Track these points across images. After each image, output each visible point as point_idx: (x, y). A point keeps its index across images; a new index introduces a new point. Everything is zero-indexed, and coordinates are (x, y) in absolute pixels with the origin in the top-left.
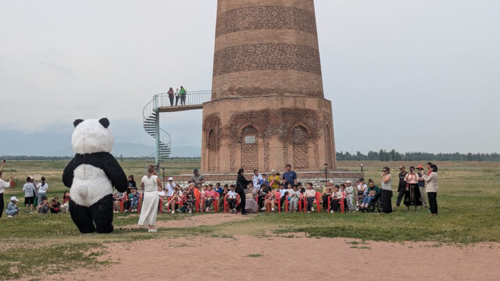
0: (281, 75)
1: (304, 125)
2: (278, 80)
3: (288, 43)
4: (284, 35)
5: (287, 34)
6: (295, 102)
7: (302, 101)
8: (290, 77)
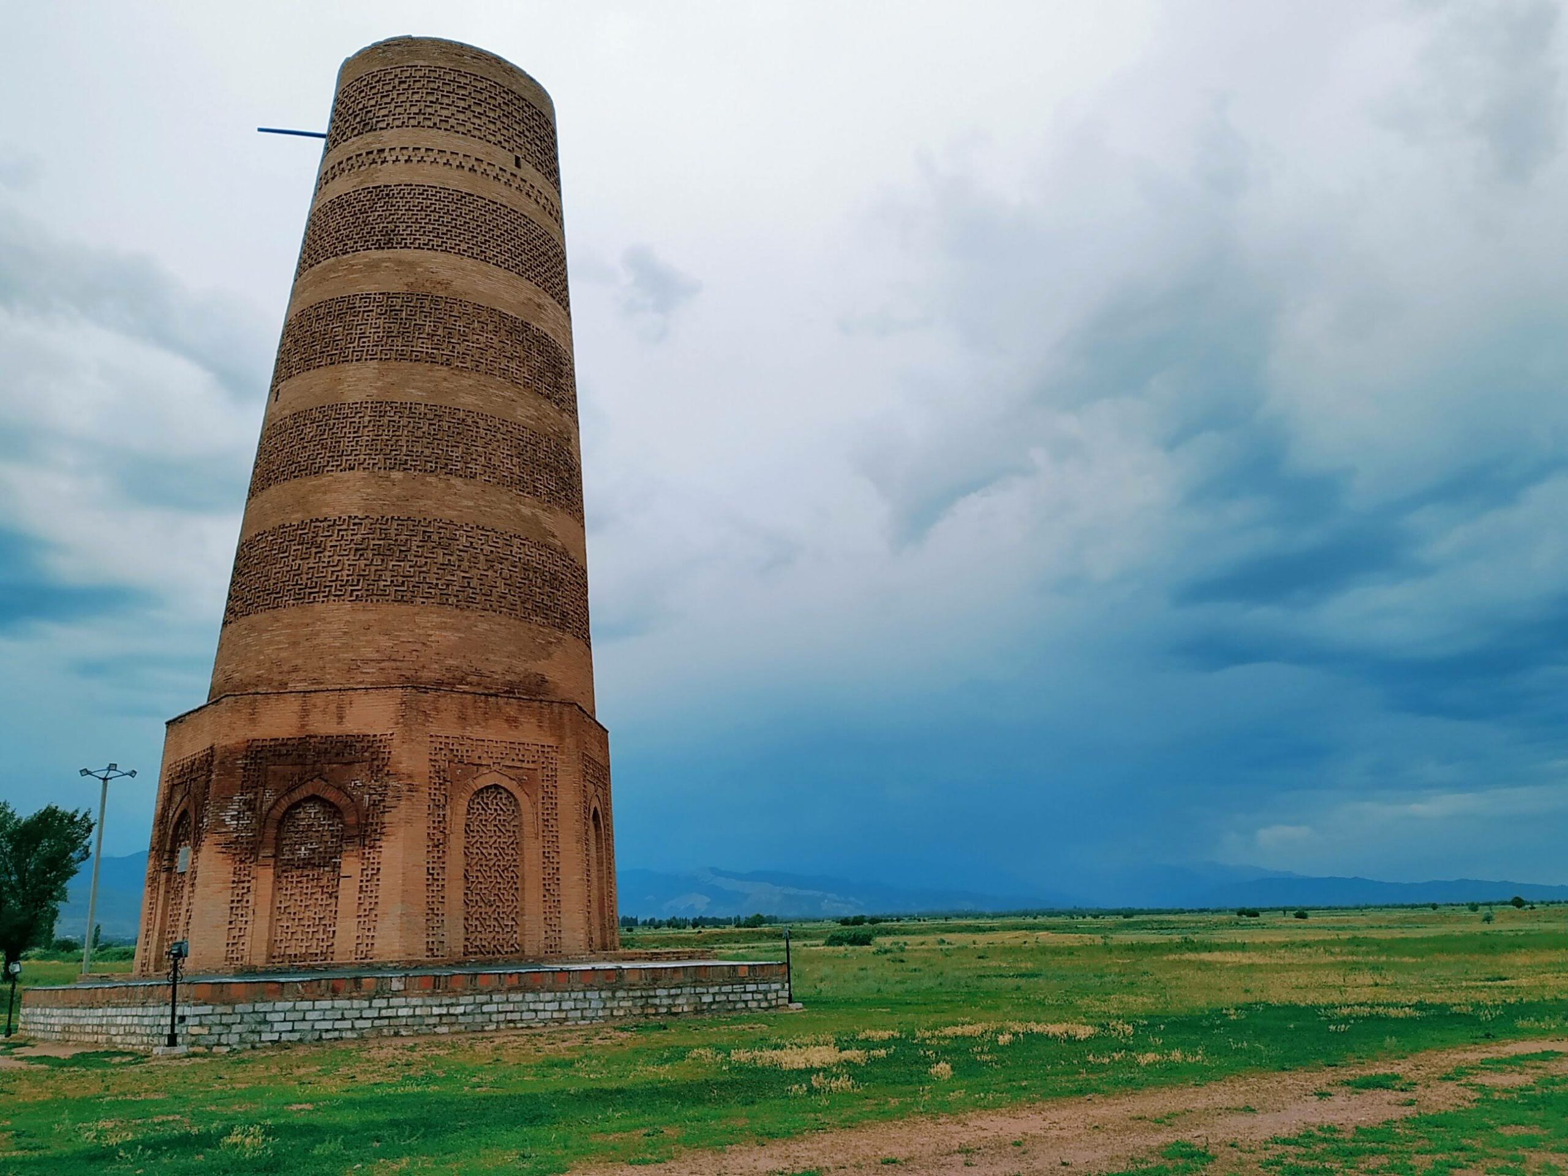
0: (289, 625)
1: (331, 795)
2: (279, 642)
3: (333, 515)
4: (325, 493)
5: (335, 486)
6: (305, 713)
7: (333, 707)
8: (319, 626)
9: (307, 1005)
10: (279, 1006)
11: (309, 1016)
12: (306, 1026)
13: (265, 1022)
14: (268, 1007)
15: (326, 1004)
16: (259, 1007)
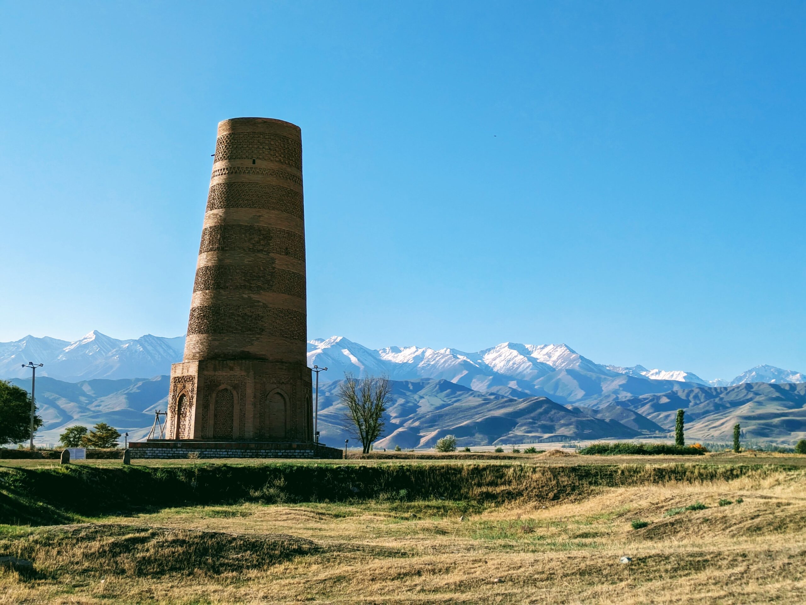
1: (186, 393)
6: (183, 369)
7: (187, 367)
9: (155, 449)
10: (149, 449)
11: (156, 452)
12: (155, 454)
13: (145, 453)
14: (146, 449)
15: (160, 449)
16: (144, 449)
